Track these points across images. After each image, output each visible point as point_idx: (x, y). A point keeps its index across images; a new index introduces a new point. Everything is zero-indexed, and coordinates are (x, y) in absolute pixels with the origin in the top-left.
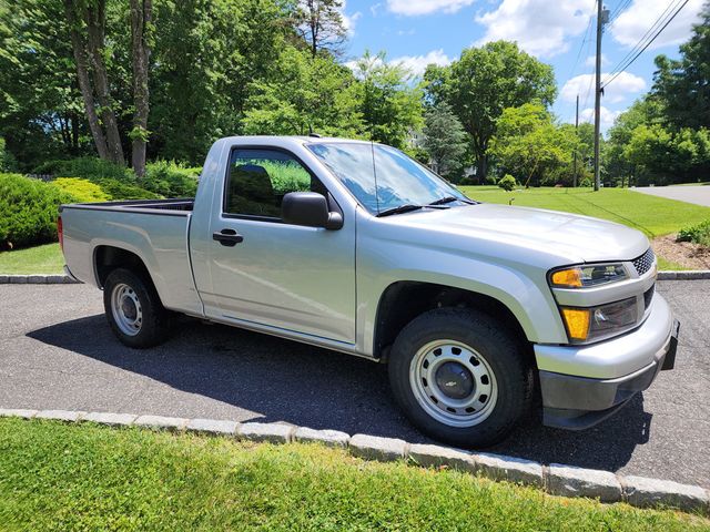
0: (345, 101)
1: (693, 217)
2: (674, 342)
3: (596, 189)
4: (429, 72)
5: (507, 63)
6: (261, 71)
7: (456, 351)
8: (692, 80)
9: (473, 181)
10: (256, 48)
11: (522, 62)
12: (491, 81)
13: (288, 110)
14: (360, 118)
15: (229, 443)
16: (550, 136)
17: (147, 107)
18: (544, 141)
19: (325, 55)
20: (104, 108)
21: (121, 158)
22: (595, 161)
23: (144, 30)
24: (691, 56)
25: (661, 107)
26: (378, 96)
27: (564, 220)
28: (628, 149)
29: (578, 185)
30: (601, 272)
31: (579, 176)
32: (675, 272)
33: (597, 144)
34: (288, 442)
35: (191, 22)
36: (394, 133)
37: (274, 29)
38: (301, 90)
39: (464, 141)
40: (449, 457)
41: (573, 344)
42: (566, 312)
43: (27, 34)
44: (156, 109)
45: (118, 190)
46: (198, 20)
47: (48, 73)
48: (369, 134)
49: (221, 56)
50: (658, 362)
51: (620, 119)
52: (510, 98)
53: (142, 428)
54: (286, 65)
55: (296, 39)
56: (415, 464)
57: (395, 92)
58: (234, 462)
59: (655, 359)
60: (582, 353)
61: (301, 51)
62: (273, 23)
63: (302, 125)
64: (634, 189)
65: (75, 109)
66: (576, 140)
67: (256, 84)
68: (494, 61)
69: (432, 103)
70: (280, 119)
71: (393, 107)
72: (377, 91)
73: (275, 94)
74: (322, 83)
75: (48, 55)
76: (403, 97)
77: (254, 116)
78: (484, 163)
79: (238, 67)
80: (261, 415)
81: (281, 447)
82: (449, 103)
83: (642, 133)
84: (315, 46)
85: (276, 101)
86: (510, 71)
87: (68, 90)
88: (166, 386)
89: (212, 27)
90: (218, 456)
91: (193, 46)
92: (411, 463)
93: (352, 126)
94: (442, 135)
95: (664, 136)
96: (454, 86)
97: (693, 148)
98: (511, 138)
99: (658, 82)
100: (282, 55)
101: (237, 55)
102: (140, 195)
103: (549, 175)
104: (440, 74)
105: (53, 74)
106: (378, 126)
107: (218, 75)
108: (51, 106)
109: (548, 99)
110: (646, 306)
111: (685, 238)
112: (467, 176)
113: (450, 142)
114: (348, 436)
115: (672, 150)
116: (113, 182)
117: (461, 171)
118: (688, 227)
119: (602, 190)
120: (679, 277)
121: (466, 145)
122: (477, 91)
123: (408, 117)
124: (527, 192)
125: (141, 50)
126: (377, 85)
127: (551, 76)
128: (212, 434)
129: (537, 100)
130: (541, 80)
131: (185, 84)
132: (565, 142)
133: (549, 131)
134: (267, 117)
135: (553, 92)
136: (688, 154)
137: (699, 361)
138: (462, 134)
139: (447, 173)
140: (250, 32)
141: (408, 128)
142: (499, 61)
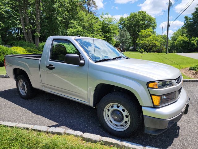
0: (96, 27)
1: (194, 63)
2: (188, 106)
3: (167, 54)
4: (121, 19)
5: (143, 17)
6: (73, 18)
7: (118, 107)
8: (195, 23)
9: (132, 50)
10: (72, 11)
11: (147, 17)
12: (138, 22)
13: (80, 29)
14: (100, 32)
15: (44, 134)
16: (154, 38)
17: (40, 27)
18: (152, 39)
19: (91, 13)
20: (27, 27)
21: (32, 41)
22: (167, 46)
23: (39, 5)
24: (195, 16)
25: (186, 31)
26: (106, 26)
27: (156, 65)
28: (176, 42)
29: (162, 52)
30: (164, 83)
31: (162, 50)
32: (188, 80)
33: (167, 41)
34: (63, 134)
35: (53, 3)
36: (110, 36)
37: (77, 6)
38: (84, 23)
39: (130, 39)
40: (113, 143)
41: (155, 107)
42: (153, 96)
43: (7, 5)
44: (43, 28)
45: (30, 50)
46: (56, 3)
47: (13, 16)
48: (103, 36)
49: (62, 13)
50: (182, 113)
51: (174, 34)
52: (143, 27)
53: (18, 128)
54: (80, 16)
55: (83, 9)
56: (103, 144)
57: (111, 24)
58: (44, 141)
59: (182, 112)
60: (158, 110)
61: (84, 12)
62: (77, 4)
63: (84, 33)
64: (177, 54)
65: (20, 27)
66: (161, 40)
67: (71, 21)
68: (139, 17)
69: (121, 28)
70: (78, 31)
71: (110, 29)
72: (105, 24)
73: (77, 24)
74: (90, 21)
75: (13, 11)
76: (113, 26)
77: (71, 30)
78: (136, 45)
79: (67, 16)
80: (58, 124)
81: (61, 136)
82: (126, 28)
83: (180, 38)
84: (88, 11)
85: (77, 26)
86: (144, 19)
87: (18, 21)
88: (31, 112)
89: (59, 5)
90: (39, 139)
91: (54, 10)
92: (101, 144)
93: (98, 34)
94: (124, 37)
95: (186, 39)
96: (128, 23)
98: (143, 38)
99: (185, 23)
100: (79, 13)
101: (66, 13)
102: (36, 52)
103: (154, 49)
104: (124, 20)
106: (105, 34)
107: (61, 18)
108: (13, 26)
109: (154, 27)
110: (179, 94)
111: (192, 69)
112: (131, 49)
113: (126, 39)
114: (82, 133)
115: (189, 43)
116: (29, 48)
117: (129, 47)
118: (193, 66)
119: (169, 54)
120: (190, 81)
121: (131, 40)
122: (134, 25)
123: (114, 32)
124: (147, 54)
125: (38, 11)
126: (106, 22)
127: (155, 21)
128: (39, 131)
129: (151, 28)
130: (152, 22)
131: (51, 21)
132: (158, 40)
133: (154, 37)
134: (74, 31)
135: (155, 26)
136: (194, 44)
137: (195, 109)
138: (129, 37)
139: (125, 48)
140: (70, 6)
141: (114, 35)
142: (141, 17)
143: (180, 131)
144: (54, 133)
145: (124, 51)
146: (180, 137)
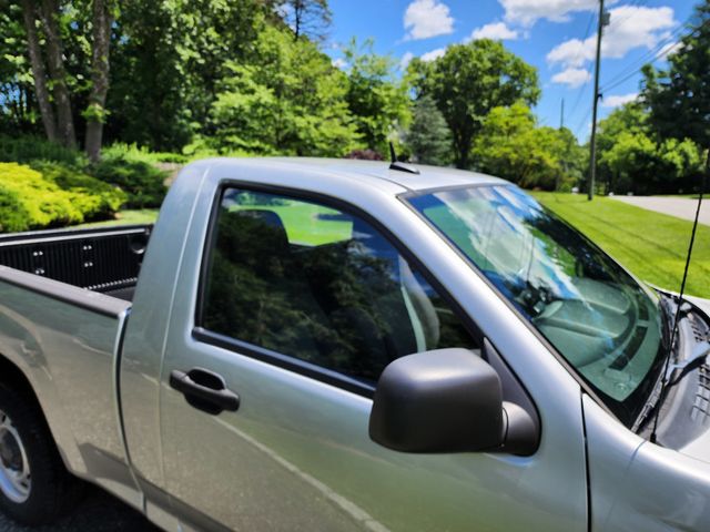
0: (328, 89)
3: (590, 199)
4: (413, 64)
5: (493, 61)
6: (237, 52)
8: (677, 90)
10: (233, 27)
11: (508, 62)
12: (476, 79)
14: (343, 109)
16: (539, 139)
17: (106, 84)
18: (533, 144)
20: (56, 81)
21: (72, 140)
24: (678, 66)
25: (645, 116)
26: (363, 87)
28: (610, 156)
36: (379, 128)
37: (254, 7)
38: (282, 75)
39: (447, 138)
44: (118, 86)
48: (355, 127)
49: (194, 33)
52: (494, 96)
54: (265, 47)
55: (278, 20)
57: (382, 83)
61: (281, 33)
65: (28, 81)
67: (232, 65)
68: (480, 59)
69: (414, 98)
70: (257, 105)
71: (380, 99)
73: (252, 78)
74: (305, 68)
76: (390, 89)
77: (228, 100)
79: (212, 46)
82: (433, 98)
83: (627, 142)
85: (253, 85)
86: (496, 67)
87: (20, 59)
91: (164, 20)
93: (336, 116)
94: (424, 131)
95: (648, 146)
96: (438, 81)
97: (678, 160)
99: (644, 90)
100: (261, 35)
101: (211, 32)
102: (90, 184)
104: (424, 67)
106: (363, 119)
107: (190, 52)
109: (532, 100)
113: (433, 139)
115: (657, 161)
116: (60, 170)
119: (595, 199)
121: (449, 143)
122: (461, 87)
123: (395, 111)
125: (102, 19)
126: (364, 75)
127: (536, 78)
129: (522, 101)
130: (527, 81)
131: (153, 61)
134: (243, 102)
135: (537, 94)
136: (672, 166)
138: (445, 131)
140: (227, 9)
141: (395, 122)
142: (485, 59)
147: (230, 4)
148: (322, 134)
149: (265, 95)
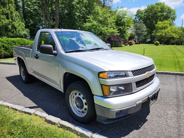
0: (111, 20)
4: (138, 11)
5: (161, 8)
7: (80, 95)
9: (149, 43)
10: (89, 7)
11: (166, 8)
12: (156, 14)
14: (115, 25)
16: (172, 30)
17: (58, 22)
18: (170, 31)
20: (49, 22)
26: (120, 19)
29: (181, 45)
31: (182, 42)
34: (32, 115)
35: (72, 0)
36: (124, 29)
37: (94, 1)
38: (99, 17)
39: (146, 31)
41: (104, 96)
42: (103, 86)
48: (117, 29)
49: (80, 9)
52: (162, 19)
53: (3, 106)
57: (125, 17)
59: (136, 104)
61: (100, 7)
66: (181, 31)
67: (88, 16)
68: (157, 8)
69: (138, 20)
70: (93, 25)
71: (124, 22)
72: (120, 17)
73: (92, 19)
74: (105, 15)
76: (127, 19)
79: (84, 12)
82: (143, 20)
84: (104, 5)
85: (92, 21)
86: (162, 10)
88: (22, 94)
89: (78, 1)
91: (73, 6)
93: (112, 27)
94: (140, 29)
96: (145, 15)
98: (160, 30)
100: (95, 8)
101: (84, 9)
104: (141, 12)
105: (40, 14)
106: (119, 27)
107: (79, 14)
108: (40, 22)
109: (174, 19)
112: (147, 41)
113: (142, 32)
114: (48, 115)
121: (147, 32)
122: (152, 17)
123: (128, 24)
124: (163, 46)
125: (57, 8)
126: (120, 15)
127: (175, 12)
128: (16, 110)
129: (170, 20)
130: (172, 13)
131: (71, 16)
132: (177, 32)
133: (172, 28)
134: (90, 25)
135: (175, 17)
137: (177, 104)
138: (146, 29)
139: (140, 40)
140: (87, 2)
141: (128, 27)
142: (159, 8)
143: (146, 123)
144: (25, 113)
145: (139, 43)
146: (141, 129)
147: (88, 1)
148: (108, 31)
149: (95, 23)
